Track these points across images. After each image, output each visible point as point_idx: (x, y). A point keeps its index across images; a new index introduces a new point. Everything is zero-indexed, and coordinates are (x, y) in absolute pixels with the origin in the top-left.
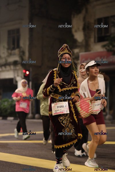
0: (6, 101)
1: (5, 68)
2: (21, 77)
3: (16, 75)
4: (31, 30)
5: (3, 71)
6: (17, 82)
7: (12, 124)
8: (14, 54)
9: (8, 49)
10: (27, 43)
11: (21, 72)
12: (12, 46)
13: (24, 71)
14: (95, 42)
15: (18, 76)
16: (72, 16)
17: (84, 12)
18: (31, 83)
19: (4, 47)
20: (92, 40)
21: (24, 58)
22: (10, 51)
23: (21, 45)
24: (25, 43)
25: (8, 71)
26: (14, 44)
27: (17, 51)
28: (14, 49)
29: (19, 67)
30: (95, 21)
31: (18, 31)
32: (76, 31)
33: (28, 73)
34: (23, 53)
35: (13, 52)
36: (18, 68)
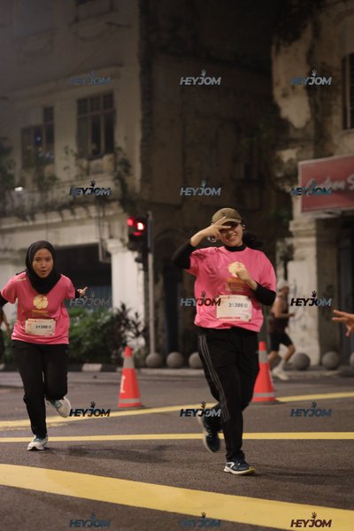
0: (78, 315)
1: (73, 213)
2: (122, 240)
3: (106, 236)
4: (148, 95)
5: (65, 223)
6: (108, 255)
7: (98, 384)
8: (99, 172)
9: (79, 156)
10: (138, 136)
11: (121, 224)
12: (91, 147)
13: (130, 222)
14: (345, 127)
15: (111, 237)
16: (274, 48)
17: (308, 34)
18: (150, 258)
19: (66, 150)
20: (337, 120)
21: (128, 180)
22: (85, 163)
23: (120, 141)
24: (129, 135)
25: (81, 222)
26: (96, 140)
27: (106, 161)
28: (97, 154)
29: (114, 210)
30: (343, 61)
31: (108, 99)
32: (285, 95)
33: (141, 226)
34: (127, 165)
35: (94, 163)
36: (110, 213)
